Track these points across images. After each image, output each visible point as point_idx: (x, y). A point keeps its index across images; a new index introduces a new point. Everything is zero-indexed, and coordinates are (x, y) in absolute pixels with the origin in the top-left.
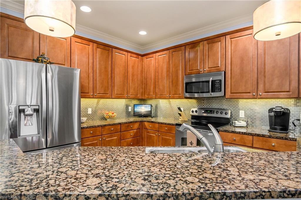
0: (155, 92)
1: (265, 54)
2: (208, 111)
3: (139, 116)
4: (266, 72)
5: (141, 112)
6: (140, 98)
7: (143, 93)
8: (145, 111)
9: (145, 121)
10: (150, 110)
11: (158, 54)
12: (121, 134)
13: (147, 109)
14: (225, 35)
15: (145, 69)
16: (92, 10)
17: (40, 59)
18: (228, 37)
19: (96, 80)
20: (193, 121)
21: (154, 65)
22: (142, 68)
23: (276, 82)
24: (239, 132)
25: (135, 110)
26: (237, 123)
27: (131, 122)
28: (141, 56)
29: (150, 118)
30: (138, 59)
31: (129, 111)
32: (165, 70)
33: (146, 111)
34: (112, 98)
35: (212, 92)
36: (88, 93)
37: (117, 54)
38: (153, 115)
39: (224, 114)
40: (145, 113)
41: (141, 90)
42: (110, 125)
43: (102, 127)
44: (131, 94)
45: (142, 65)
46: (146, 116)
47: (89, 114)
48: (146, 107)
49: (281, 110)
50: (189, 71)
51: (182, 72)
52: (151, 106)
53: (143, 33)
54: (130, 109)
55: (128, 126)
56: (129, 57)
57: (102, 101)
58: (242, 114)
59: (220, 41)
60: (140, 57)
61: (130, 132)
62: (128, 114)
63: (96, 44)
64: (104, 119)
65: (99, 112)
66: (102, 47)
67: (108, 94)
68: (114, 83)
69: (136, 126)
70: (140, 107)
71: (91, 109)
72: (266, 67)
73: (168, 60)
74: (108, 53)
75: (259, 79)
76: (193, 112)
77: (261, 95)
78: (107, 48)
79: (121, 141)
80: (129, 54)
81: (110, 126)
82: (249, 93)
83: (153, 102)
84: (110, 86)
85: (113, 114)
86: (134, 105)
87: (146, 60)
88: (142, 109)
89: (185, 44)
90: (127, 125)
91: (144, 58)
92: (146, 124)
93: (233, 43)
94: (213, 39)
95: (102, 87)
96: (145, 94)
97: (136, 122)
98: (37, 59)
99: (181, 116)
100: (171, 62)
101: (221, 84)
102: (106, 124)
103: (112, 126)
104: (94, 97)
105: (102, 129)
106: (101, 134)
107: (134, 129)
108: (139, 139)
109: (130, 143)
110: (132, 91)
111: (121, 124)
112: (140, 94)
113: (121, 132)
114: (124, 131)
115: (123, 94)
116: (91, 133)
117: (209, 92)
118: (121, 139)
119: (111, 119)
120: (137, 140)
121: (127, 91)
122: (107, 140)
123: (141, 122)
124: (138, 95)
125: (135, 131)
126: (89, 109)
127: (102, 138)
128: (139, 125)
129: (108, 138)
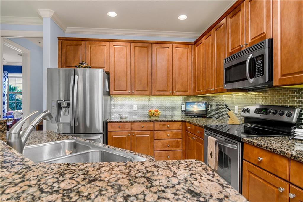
2: (263, 111)
5: (193, 111)
8: (197, 111)
9: (186, 122)
10: (205, 110)
12: (155, 132)
13: (200, 108)
25: (187, 109)
28: (193, 45)
30: (187, 49)
31: (183, 109)
33: (199, 111)
36: (126, 90)
39: (285, 116)
40: (198, 113)
43: (131, 122)
44: (177, 90)
45: (194, 54)
46: (199, 116)
47: (135, 111)
48: (199, 106)
54: (184, 107)
55: (165, 125)
56: (174, 48)
60: (190, 46)
61: (167, 132)
63: (134, 43)
66: (140, 45)
67: (147, 91)
69: (176, 126)
70: (191, 106)
71: (136, 106)
74: (148, 49)
76: (244, 111)
78: (146, 45)
79: (154, 141)
80: (175, 46)
85: (157, 111)
86: (186, 102)
88: (194, 107)
90: (162, 123)
95: (140, 84)
99: (229, 117)
101: (263, 62)
103: (143, 123)
104: (132, 94)
105: (131, 124)
106: (130, 130)
107: (172, 129)
108: (180, 141)
109: (167, 144)
110: (178, 86)
111: (154, 122)
112: (190, 89)
113: (154, 130)
114: (158, 130)
115: (166, 90)
116: (119, 128)
117: (246, 79)
118: (155, 139)
119: (155, 117)
120: (178, 142)
121: (171, 87)
122: (137, 136)
123: (183, 122)
124: (187, 91)
125: (174, 132)
126: (134, 106)
127: (131, 134)
128: (179, 125)
129: (138, 135)
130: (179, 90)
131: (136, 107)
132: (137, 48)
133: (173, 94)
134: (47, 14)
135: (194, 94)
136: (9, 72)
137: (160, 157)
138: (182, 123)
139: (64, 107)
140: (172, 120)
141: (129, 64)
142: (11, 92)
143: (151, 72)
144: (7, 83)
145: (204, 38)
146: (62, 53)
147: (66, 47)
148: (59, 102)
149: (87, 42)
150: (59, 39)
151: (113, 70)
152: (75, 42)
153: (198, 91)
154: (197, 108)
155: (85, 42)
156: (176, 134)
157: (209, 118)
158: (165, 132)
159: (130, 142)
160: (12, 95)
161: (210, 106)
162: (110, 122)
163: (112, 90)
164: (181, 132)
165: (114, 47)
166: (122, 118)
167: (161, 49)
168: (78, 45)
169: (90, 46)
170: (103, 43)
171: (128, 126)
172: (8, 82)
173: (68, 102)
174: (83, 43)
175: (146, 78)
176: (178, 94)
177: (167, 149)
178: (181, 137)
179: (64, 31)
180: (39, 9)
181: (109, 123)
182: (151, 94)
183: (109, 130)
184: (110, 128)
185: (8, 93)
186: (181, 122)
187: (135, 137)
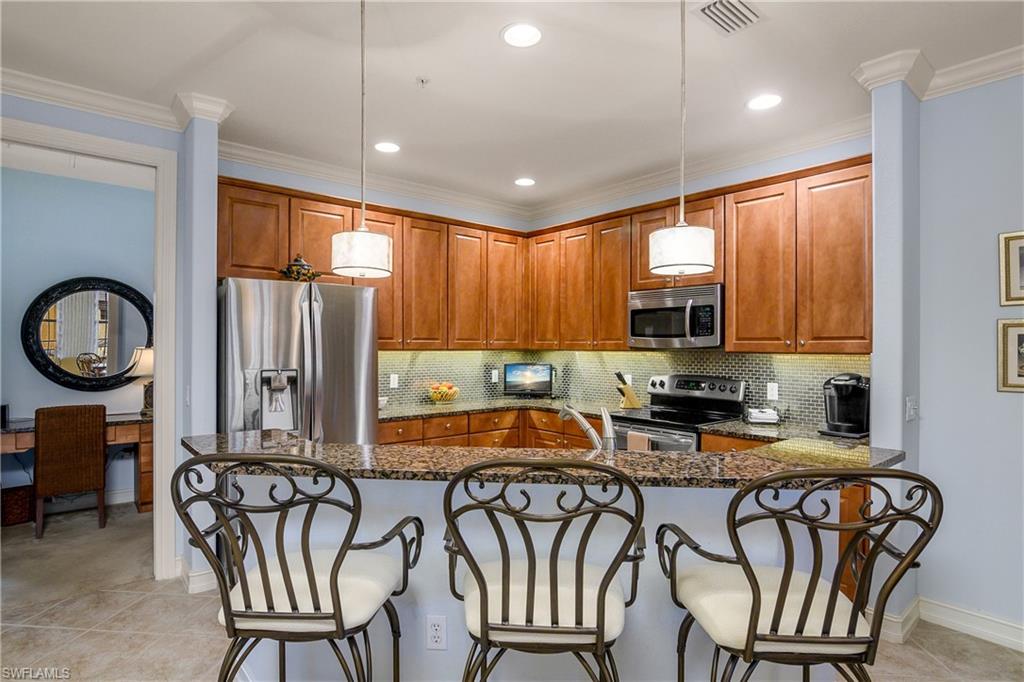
0: (558, 333)
1: (811, 245)
2: (691, 384)
3: (520, 395)
4: (815, 289)
6: (521, 347)
7: (527, 336)
9: (531, 408)
10: (548, 379)
11: (565, 233)
12: (471, 439)
13: (539, 377)
14: (723, 192)
15: (533, 273)
16: (402, 148)
17: (294, 268)
18: (730, 198)
19: (410, 306)
20: (656, 408)
21: (555, 263)
22: (527, 268)
23: (836, 313)
24: (764, 437)
25: (508, 380)
26: (755, 414)
27: (495, 410)
28: (524, 237)
29: (549, 401)
30: (514, 245)
31: (493, 381)
32: (582, 277)
33: (537, 383)
34: (448, 350)
35: (692, 335)
36: (392, 338)
37: (460, 237)
38: (555, 391)
39: (728, 392)
40: (533, 388)
41: (524, 327)
42: (441, 415)
43: (423, 419)
44: (495, 338)
45: (527, 259)
46: (534, 395)
47: (393, 389)
48: (536, 372)
49: (848, 383)
50: (641, 279)
51: (624, 282)
52: (552, 368)
53: (525, 182)
54: (495, 376)
55: (488, 420)
56: (491, 241)
57: (424, 355)
58: (772, 391)
59: (713, 208)
60: (520, 239)
62: (491, 390)
63: (409, 219)
64: (428, 400)
65: (417, 383)
66: (424, 224)
67: (437, 339)
68: (453, 313)
69: (509, 419)
70: (519, 373)
71: (397, 376)
72: (815, 277)
73: (589, 251)
74: (439, 237)
75: (800, 306)
76: (654, 385)
77: (803, 345)
78: (437, 226)
80: (492, 235)
81: (443, 419)
82: (778, 339)
83: (557, 359)
84: (443, 319)
85: (450, 388)
86: (505, 365)
87: (536, 248)
88: (525, 376)
89: (631, 212)
90: (483, 416)
91: (532, 241)
92: (534, 414)
93: (743, 213)
94: (697, 200)
95: (424, 322)
96: (533, 337)
97: (508, 409)
98: (288, 269)
99: (624, 396)
100: (596, 255)
101: (712, 316)
102: (434, 412)
105: (423, 424)
106: (421, 437)
110: (499, 329)
112: (519, 336)
114: (476, 431)
115: (476, 337)
116: (400, 434)
117: (684, 336)
119: (446, 402)
121: (485, 331)
123: (522, 409)
124: (514, 340)
125: (506, 434)
126: (392, 376)
128: (514, 418)
130: (499, 337)
131: (397, 378)
133: (489, 347)
138: (519, 414)
140: (504, 408)
141: (398, 271)
148: (265, 375)
149: (295, 202)
150: (221, 180)
153: (538, 341)
154: (532, 376)
155: (286, 199)
156: (509, 438)
158: (488, 435)
168: (266, 206)
169: (301, 211)
170: (337, 209)
171: (417, 429)
174: (282, 199)
176: (497, 347)
182: (446, 347)
186: (517, 411)
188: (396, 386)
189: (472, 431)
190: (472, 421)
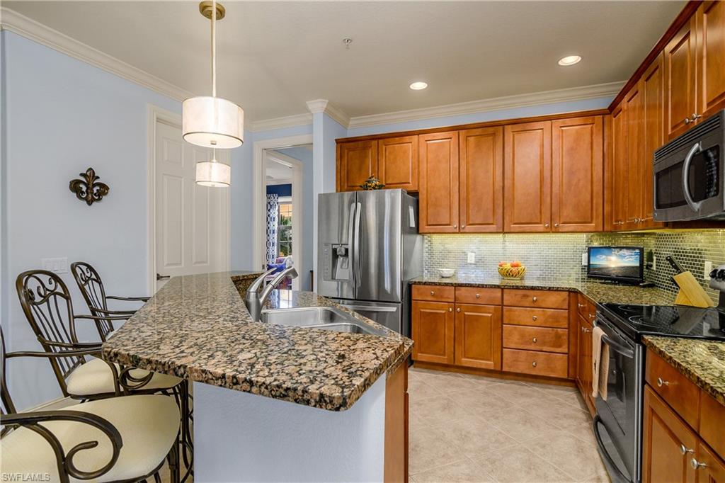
3: (606, 279)
5: (608, 268)
10: (637, 264)
12: (504, 310)
13: (625, 262)
15: (613, 149)
21: (623, 133)
25: (591, 263)
31: (583, 264)
36: (449, 224)
40: (618, 273)
42: (471, 285)
43: (454, 286)
44: (562, 220)
46: (621, 281)
47: (470, 264)
48: (623, 257)
52: (642, 253)
54: (585, 259)
55: (526, 297)
56: (556, 130)
60: (598, 119)
61: (531, 311)
66: (479, 131)
67: (492, 224)
69: (554, 299)
70: (604, 257)
71: (474, 254)
78: (492, 130)
79: (502, 326)
80: (557, 123)
86: (588, 249)
87: (614, 122)
88: (610, 260)
90: (520, 292)
91: (612, 116)
99: (679, 288)
101: (718, 163)
103: (479, 289)
104: (460, 231)
105: (455, 290)
106: (453, 301)
107: (544, 306)
108: (563, 334)
109: (531, 337)
110: (568, 212)
111: (502, 289)
112: (597, 217)
113: (502, 305)
114: (510, 304)
115: (536, 221)
116: (433, 295)
118: (504, 322)
119: (512, 278)
120: (558, 336)
121: (549, 216)
122: (466, 313)
123: (572, 292)
124: (591, 223)
125: (549, 313)
126: (470, 254)
127: (455, 309)
128: (562, 299)
129: (469, 312)
130: (568, 220)
131: (473, 257)
132: (472, 139)
133: (554, 230)
134: (317, 107)
135: (609, 230)
136: (279, 196)
137: (514, 361)
138: (569, 295)
139: (341, 256)
140: (545, 288)
141: (454, 173)
142: (282, 226)
143: (501, 184)
144: (277, 213)
145: (626, 98)
146: (343, 163)
147: (348, 154)
148: (334, 247)
149: (381, 141)
150: (338, 141)
151: (425, 186)
152: (360, 144)
153: (616, 222)
154: (616, 261)
155: (376, 142)
156: (556, 318)
157: (652, 286)
158: (526, 310)
159: (453, 326)
160: (284, 231)
161: (655, 258)
162: (415, 283)
163: (422, 223)
164: (567, 315)
165: (427, 144)
166: (443, 277)
167: (523, 135)
168: (365, 148)
169: (384, 147)
170: (407, 139)
171: (450, 293)
172: (279, 211)
173: (346, 247)
174: (374, 143)
175: (490, 199)
176: (566, 230)
177: (532, 347)
178: (566, 326)
179: (345, 126)
180: (307, 102)
181: (413, 286)
182: (501, 231)
183: (413, 298)
184: (415, 295)
185: (279, 228)
186: (567, 293)
187: (463, 316)
188: (473, 262)
189: (505, 303)
190: (505, 295)
